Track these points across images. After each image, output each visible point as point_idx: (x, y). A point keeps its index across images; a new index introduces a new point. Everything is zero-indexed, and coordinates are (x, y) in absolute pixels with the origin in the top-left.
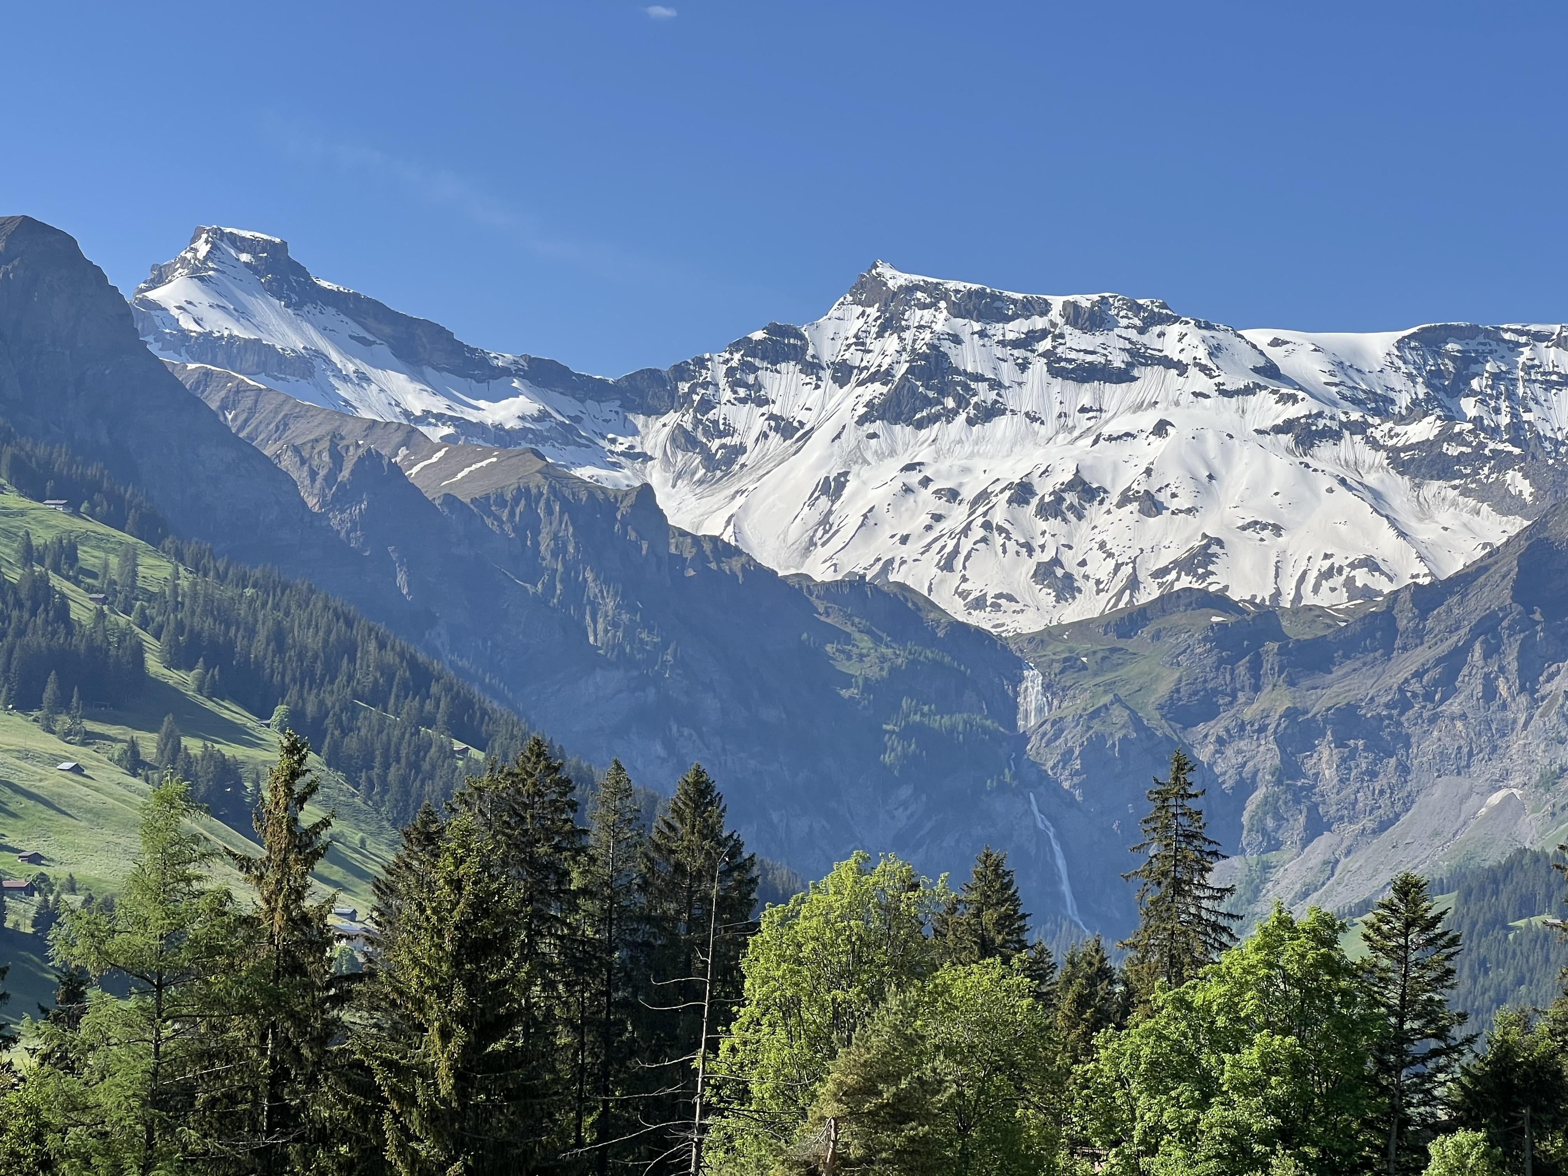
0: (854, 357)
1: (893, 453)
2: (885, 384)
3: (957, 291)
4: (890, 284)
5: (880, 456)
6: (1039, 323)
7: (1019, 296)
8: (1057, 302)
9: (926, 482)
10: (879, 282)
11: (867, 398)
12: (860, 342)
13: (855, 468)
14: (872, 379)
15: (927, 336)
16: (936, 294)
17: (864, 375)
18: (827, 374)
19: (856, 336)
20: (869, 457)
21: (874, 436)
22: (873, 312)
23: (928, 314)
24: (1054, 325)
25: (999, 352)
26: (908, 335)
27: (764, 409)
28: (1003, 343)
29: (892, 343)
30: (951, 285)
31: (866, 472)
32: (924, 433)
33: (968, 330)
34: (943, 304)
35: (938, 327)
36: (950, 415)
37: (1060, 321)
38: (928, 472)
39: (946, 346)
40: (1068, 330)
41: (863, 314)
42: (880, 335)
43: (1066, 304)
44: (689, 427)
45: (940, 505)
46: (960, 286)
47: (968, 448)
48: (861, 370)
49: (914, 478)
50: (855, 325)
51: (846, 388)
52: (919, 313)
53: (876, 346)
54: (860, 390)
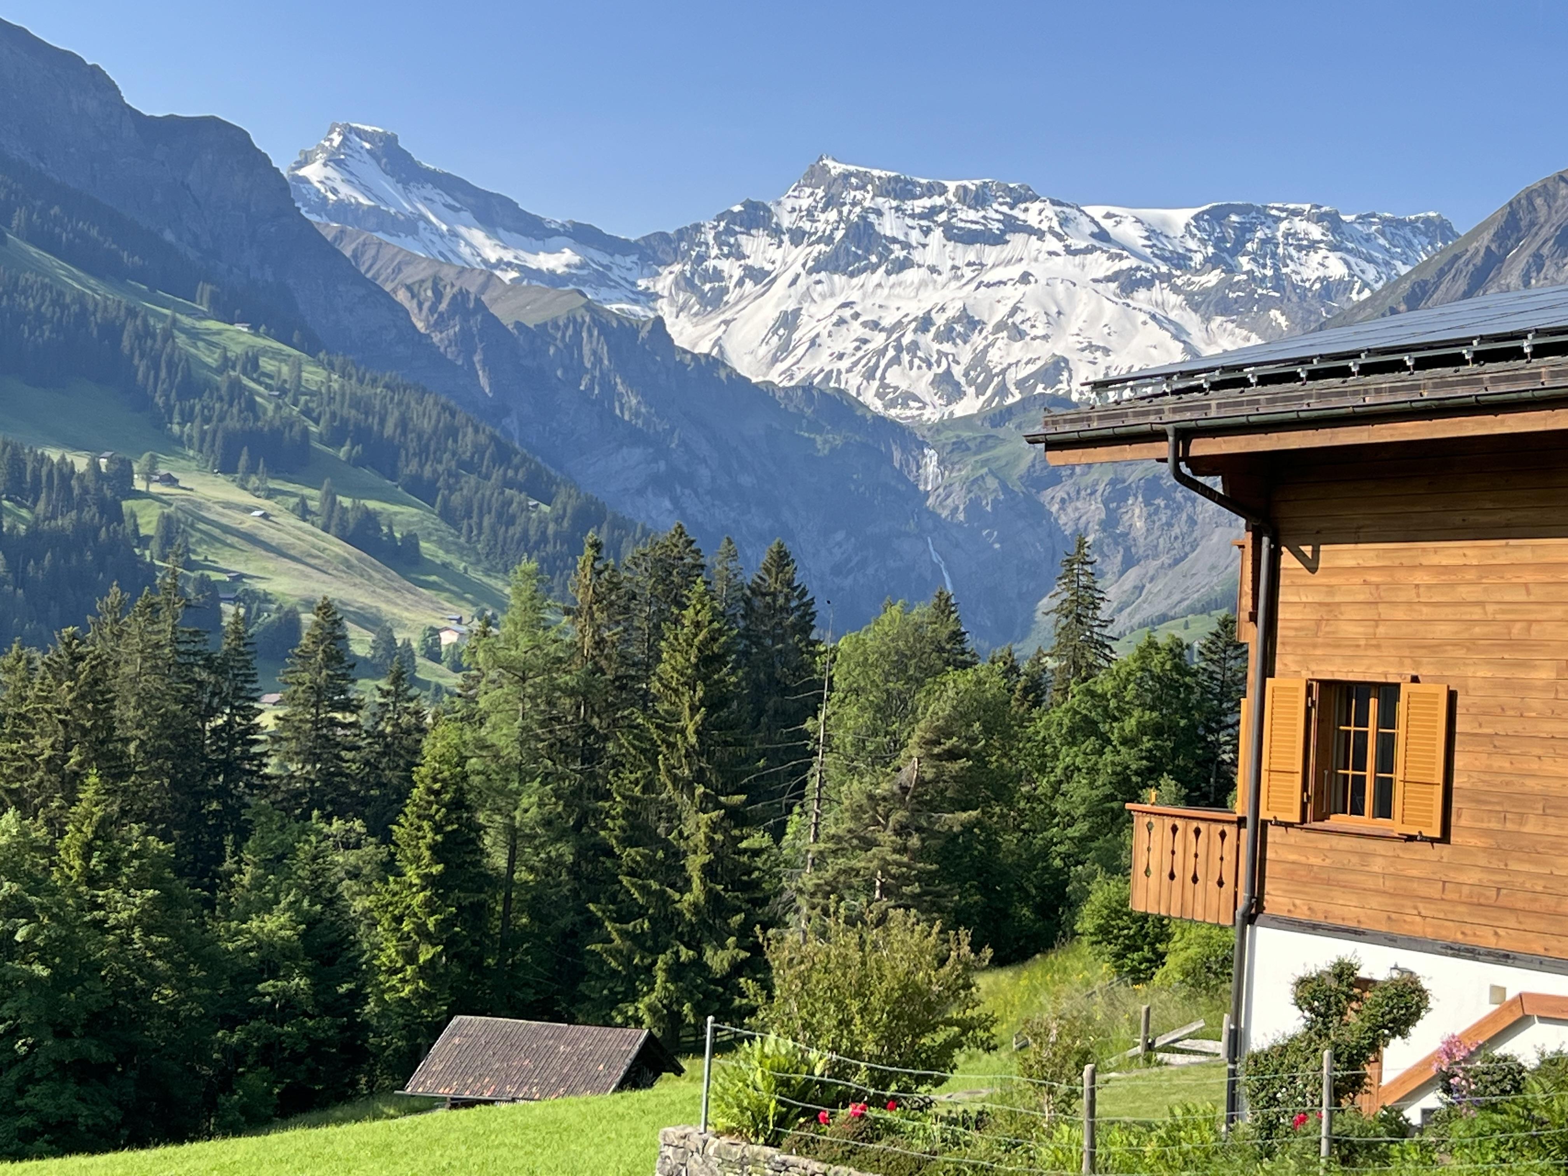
0: (807, 226)
1: (832, 295)
2: (827, 245)
3: (880, 178)
4: (833, 172)
5: (823, 296)
6: (939, 201)
7: (923, 181)
8: (952, 186)
9: (856, 316)
10: (825, 170)
11: (815, 254)
12: (810, 214)
13: (805, 305)
14: (818, 241)
15: (858, 209)
16: (864, 181)
17: (813, 238)
18: (786, 238)
19: (808, 210)
20: (815, 296)
21: (819, 282)
22: (820, 193)
23: (859, 195)
24: (949, 202)
25: (909, 222)
26: (845, 210)
27: (742, 262)
28: (913, 216)
29: (833, 215)
30: (876, 173)
31: (813, 309)
32: (855, 281)
33: (887, 205)
34: (869, 187)
35: (867, 204)
36: (874, 268)
37: (954, 200)
38: (857, 308)
39: (872, 217)
40: (958, 206)
41: (812, 194)
42: (823, 211)
43: (957, 188)
44: (688, 275)
45: (866, 333)
46: (883, 174)
47: (886, 291)
48: (811, 235)
49: (847, 313)
50: (805, 203)
51: (800, 248)
52: (853, 193)
53: (822, 217)
54: (809, 249)
